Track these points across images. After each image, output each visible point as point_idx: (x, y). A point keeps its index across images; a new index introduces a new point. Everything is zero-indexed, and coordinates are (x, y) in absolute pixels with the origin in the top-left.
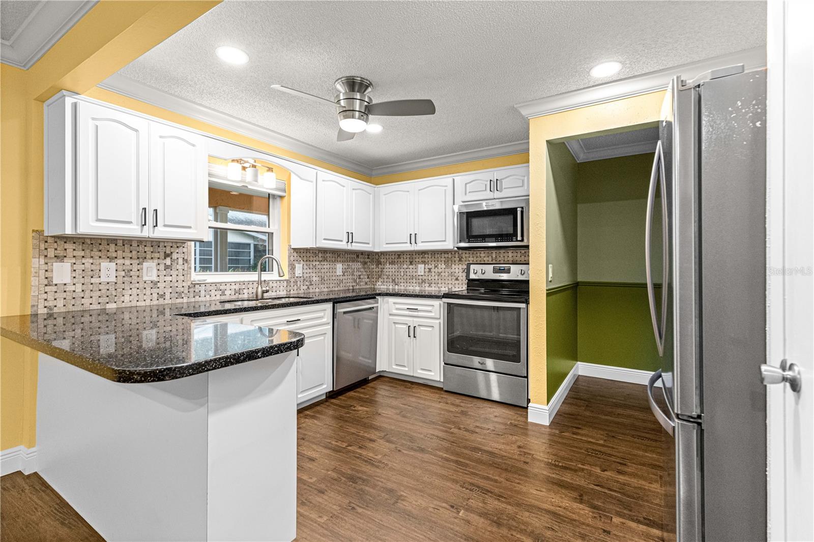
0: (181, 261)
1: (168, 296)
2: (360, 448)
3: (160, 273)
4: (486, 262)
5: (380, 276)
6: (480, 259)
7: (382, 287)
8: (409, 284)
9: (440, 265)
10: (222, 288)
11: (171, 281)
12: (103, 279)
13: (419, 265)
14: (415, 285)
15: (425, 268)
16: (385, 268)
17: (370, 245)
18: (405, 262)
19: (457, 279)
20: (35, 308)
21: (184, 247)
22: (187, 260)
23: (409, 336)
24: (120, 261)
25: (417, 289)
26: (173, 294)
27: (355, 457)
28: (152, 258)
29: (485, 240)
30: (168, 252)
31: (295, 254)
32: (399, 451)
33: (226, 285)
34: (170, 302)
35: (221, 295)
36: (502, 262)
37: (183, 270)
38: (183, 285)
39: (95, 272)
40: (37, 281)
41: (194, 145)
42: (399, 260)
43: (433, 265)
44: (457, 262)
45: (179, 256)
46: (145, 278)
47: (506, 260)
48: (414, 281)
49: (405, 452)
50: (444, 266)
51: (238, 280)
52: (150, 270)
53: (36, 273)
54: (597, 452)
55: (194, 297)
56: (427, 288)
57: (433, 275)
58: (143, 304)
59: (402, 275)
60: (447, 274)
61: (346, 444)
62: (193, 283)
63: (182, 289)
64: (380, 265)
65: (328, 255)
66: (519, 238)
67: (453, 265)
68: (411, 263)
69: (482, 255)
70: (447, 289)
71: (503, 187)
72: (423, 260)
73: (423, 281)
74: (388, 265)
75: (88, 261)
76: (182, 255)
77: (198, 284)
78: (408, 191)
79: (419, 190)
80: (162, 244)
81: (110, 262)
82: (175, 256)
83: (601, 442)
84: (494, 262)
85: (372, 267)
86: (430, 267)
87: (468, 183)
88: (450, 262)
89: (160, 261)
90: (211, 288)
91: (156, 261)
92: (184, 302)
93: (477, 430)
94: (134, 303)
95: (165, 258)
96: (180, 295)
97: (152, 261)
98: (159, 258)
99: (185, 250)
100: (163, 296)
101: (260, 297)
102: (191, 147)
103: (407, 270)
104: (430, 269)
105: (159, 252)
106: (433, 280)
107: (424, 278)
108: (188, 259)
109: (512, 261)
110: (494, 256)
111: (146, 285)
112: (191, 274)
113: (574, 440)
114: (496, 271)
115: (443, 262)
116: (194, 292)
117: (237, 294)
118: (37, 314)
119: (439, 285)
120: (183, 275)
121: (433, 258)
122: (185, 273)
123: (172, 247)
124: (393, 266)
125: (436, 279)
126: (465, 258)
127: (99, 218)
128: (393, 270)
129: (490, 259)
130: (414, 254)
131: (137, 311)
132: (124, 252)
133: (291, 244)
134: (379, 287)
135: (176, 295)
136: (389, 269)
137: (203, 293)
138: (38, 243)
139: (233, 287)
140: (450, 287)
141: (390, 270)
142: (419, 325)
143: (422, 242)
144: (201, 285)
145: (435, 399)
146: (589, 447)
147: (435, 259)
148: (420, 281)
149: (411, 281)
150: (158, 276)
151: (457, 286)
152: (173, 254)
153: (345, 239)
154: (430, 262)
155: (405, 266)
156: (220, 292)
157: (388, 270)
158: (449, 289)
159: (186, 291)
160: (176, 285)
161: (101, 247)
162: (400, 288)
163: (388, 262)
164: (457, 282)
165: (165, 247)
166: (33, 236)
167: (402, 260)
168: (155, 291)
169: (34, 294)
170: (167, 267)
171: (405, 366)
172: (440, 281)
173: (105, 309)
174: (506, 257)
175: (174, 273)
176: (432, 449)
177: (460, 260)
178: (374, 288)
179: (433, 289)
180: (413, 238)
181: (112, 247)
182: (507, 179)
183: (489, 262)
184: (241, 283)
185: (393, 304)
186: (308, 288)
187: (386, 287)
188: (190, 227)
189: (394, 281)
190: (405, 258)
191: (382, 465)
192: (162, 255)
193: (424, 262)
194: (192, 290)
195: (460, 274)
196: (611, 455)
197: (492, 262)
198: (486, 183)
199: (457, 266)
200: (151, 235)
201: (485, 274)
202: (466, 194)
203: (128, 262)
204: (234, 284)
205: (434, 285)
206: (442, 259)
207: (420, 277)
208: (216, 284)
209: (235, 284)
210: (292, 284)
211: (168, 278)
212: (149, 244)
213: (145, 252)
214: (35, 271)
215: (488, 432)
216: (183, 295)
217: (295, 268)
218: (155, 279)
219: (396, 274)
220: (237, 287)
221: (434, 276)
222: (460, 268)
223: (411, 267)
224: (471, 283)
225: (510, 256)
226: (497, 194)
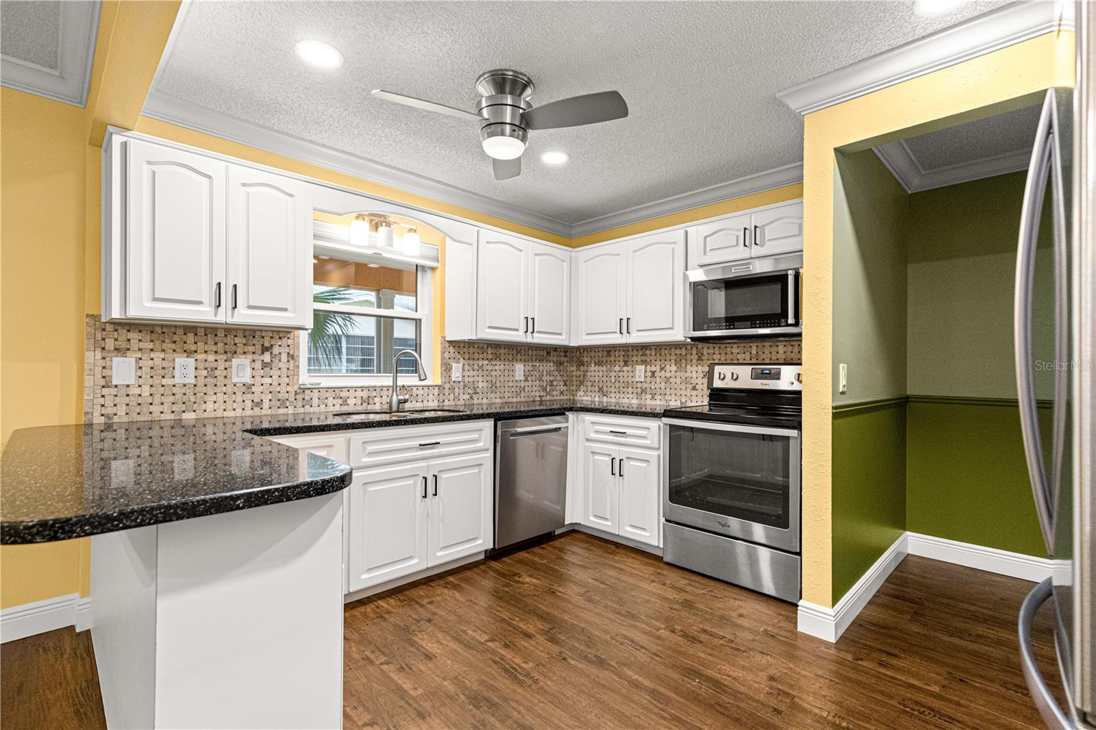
0: (284, 357)
1: (266, 404)
2: (506, 646)
3: (255, 373)
4: (741, 361)
5: (581, 383)
6: (731, 357)
7: (584, 398)
8: (622, 395)
9: (668, 366)
10: (342, 394)
11: (271, 384)
12: (178, 380)
13: (637, 366)
14: (631, 396)
15: (646, 371)
16: (589, 370)
17: (564, 337)
18: (617, 362)
19: (694, 388)
20: (90, 416)
21: (289, 338)
22: (293, 355)
23: (613, 474)
24: (201, 357)
25: (633, 402)
26: (273, 403)
27: (493, 661)
28: (245, 353)
29: (733, 325)
30: (267, 345)
31: (452, 349)
32: (564, 659)
33: (349, 391)
34: (269, 412)
35: (341, 405)
36: (767, 361)
37: (288, 369)
38: (288, 390)
39: (169, 371)
40: (92, 380)
41: (291, 195)
42: (609, 359)
43: (658, 367)
44: (694, 361)
45: (282, 350)
46: (235, 380)
47: (774, 358)
48: (630, 390)
49: (573, 662)
50: (674, 368)
51: (366, 384)
52: (242, 369)
53: (90, 370)
54: (922, 709)
55: (303, 407)
56: (649, 402)
57: (658, 382)
58: (232, 414)
59: (613, 381)
60: (679, 380)
61: (487, 637)
62: (301, 387)
63: (286, 396)
64: (582, 367)
65: (502, 351)
66: (791, 320)
67: (689, 367)
68: (626, 364)
69: (735, 350)
70: (679, 404)
71: (767, 238)
72: (643, 358)
73: (644, 391)
74: (593, 366)
75: (158, 356)
76: (287, 350)
77: (309, 389)
78: (618, 255)
79: (635, 251)
80: (258, 333)
81: (187, 357)
82: (276, 350)
83: (936, 689)
84: (754, 361)
85: (572, 369)
86: (653, 369)
87: (710, 236)
88: (684, 361)
89: (255, 357)
90: (327, 395)
91: (250, 357)
92: (289, 412)
93: (703, 637)
94: (220, 413)
95: (263, 353)
96: (283, 403)
97: (244, 356)
98: (254, 353)
99: (290, 342)
100: (259, 404)
101: (395, 408)
102: (288, 198)
103: (620, 374)
104: (653, 373)
105: (254, 345)
106: (658, 390)
107: (645, 385)
108: (295, 355)
109: (785, 359)
110: (754, 352)
111: (236, 389)
112: (298, 375)
113: (879, 677)
114: (757, 376)
115: (673, 361)
116: (304, 399)
117: (365, 404)
118: (92, 424)
119: (667, 398)
120: (288, 377)
121: (658, 355)
122: (290, 373)
123: (272, 338)
124: (601, 368)
125: (663, 388)
126: (707, 356)
127: (156, 296)
128: (601, 373)
129: (748, 357)
130: (630, 350)
131: (224, 424)
132: (206, 343)
133: (446, 335)
134: (580, 398)
135: (278, 404)
136: (595, 372)
137: (315, 401)
138: (93, 332)
139: (359, 394)
140: (683, 401)
141: (595, 374)
142: (628, 458)
143: (638, 331)
144: (314, 390)
145: (647, 576)
146: (909, 695)
147: (662, 358)
148: (639, 390)
149: (625, 390)
150: (253, 377)
151: (694, 399)
152: (274, 347)
153: (523, 328)
154: (653, 361)
155: (617, 368)
156: (340, 401)
157: (593, 374)
158: (681, 403)
159: (292, 399)
160: (278, 389)
161: (176, 338)
162: (609, 400)
163: (593, 362)
164: (694, 393)
165: (263, 337)
166: (87, 323)
167: (612, 358)
168: (248, 397)
169: (88, 398)
170: (265, 365)
171: (607, 519)
172: (668, 391)
173: (181, 420)
174: (774, 353)
175: (275, 373)
176: (617, 663)
177: (700, 359)
178: (574, 400)
179: (658, 402)
180: (625, 325)
181: (191, 338)
182: (773, 225)
183: (745, 362)
184: (371, 389)
185: (591, 425)
186: (471, 397)
187: (589, 398)
188: (286, 310)
189: (601, 389)
190: (617, 355)
191: (529, 682)
192: (259, 347)
193: (644, 362)
194: (300, 397)
195: (700, 381)
196: (953, 719)
197: (750, 362)
198: (737, 233)
199: (694, 368)
200: (230, 320)
201: (738, 380)
202: (705, 253)
203: (211, 358)
204: (360, 389)
205: (660, 397)
206: (672, 358)
207: (639, 385)
208: (334, 389)
209: (362, 390)
210: (447, 392)
211: (267, 381)
212: (240, 334)
213: (235, 344)
214: (90, 367)
215: (721, 642)
216: (288, 404)
217: (452, 368)
218: (248, 380)
219: (605, 379)
220: (365, 394)
221: (659, 384)
222: (700, 371)
223: (625, 369)
224: (717, 395)
225: (781, 352)
226: (756, 251)
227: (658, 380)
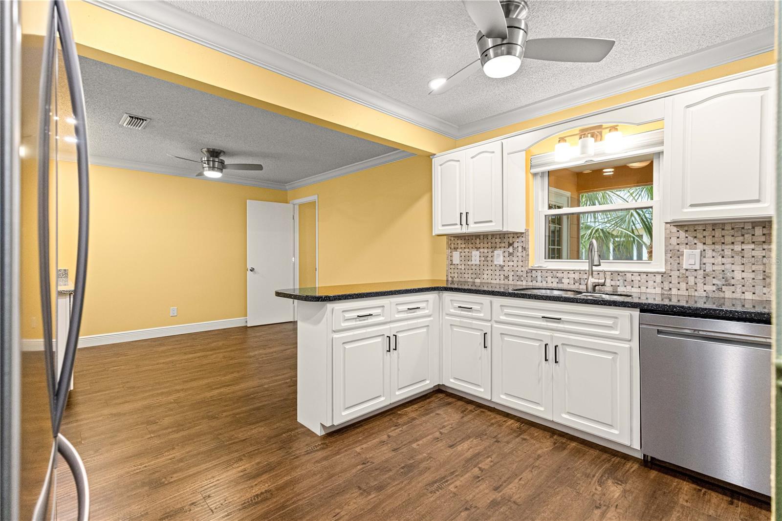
0: (520, 249)
1: (511, 278)
3: (505, 259)
10: (558, 275)
11: (513, 266)
12: (473, 262)
20: (447, 277)
21: (522, 237)
22: (525, 248)
24: (482, 250)
26: (515, 277)
28: (500, 247)
30: (511, 242)
31: (682, 234)
33: (563, 273)
34: (512, 283)
35: (557, 283)
37: (522, 257)
38: (522, 270)
39: (468, 258)
40: (448, 262)
45: (519, 244)
46: (496, 263)
51: (577, 268)
52: (499, 257)
55: (532, 281)
58: (495, 282)
62: (530, 268)
63: (521, 274)
75: (467, 250)
76: (521, 244)
77: (535, 270)
80: (506, 236)
81: (477, 251)
82: (516, 245)
89: (505, 249)
90: (547, 275)
91: (503, 249)
92: (524, 284)
94: (489, 281)
95: (509, 247)
96: (520, 278)
97: (500, 249)
98: (504, 247)
99: (523, 239)
100: (507, 277)
101: (591, 290)
102: (492, 155)
105: (504, 243)
108: (526, 247)
111: (496, 268)
112: (528, 260)
116: (532, 276)
117: (577, 284)
118: (448, 280)
120: (522, 261)
122: (524, 259)
123: (513, 237)
127: (443, 223)
131: (492, 287)
132: (484, 243)
135: (517, 278)
137: (539, 279)
138: (448, 241)
139: (572, 275)
144: (538, 271)
150: (504, 261)
152: (515, 243)
156: (557, 280)
159: (525, 276)
160: (517, 269)
161: (473, 241)
165: (509, 238)
166: (447, 237)
168: (502, 273)
170: (510, 254)
173: (475, 282)
175: (515, 259)
181: (478, 241)
184: (582, 272)
192: (507, 244)
194: (529, 275)
200: (467, 231)
203: (486, 251)
204: (573, 272)
208: (552, 271)
209: (574, 273)
210: (675, 280)
211: (511, 264)
212: (498, 237)
213: (496, 243)
216: (522, 279)
217: (682, 255)
218: (502, 263)
220: (577, 276)
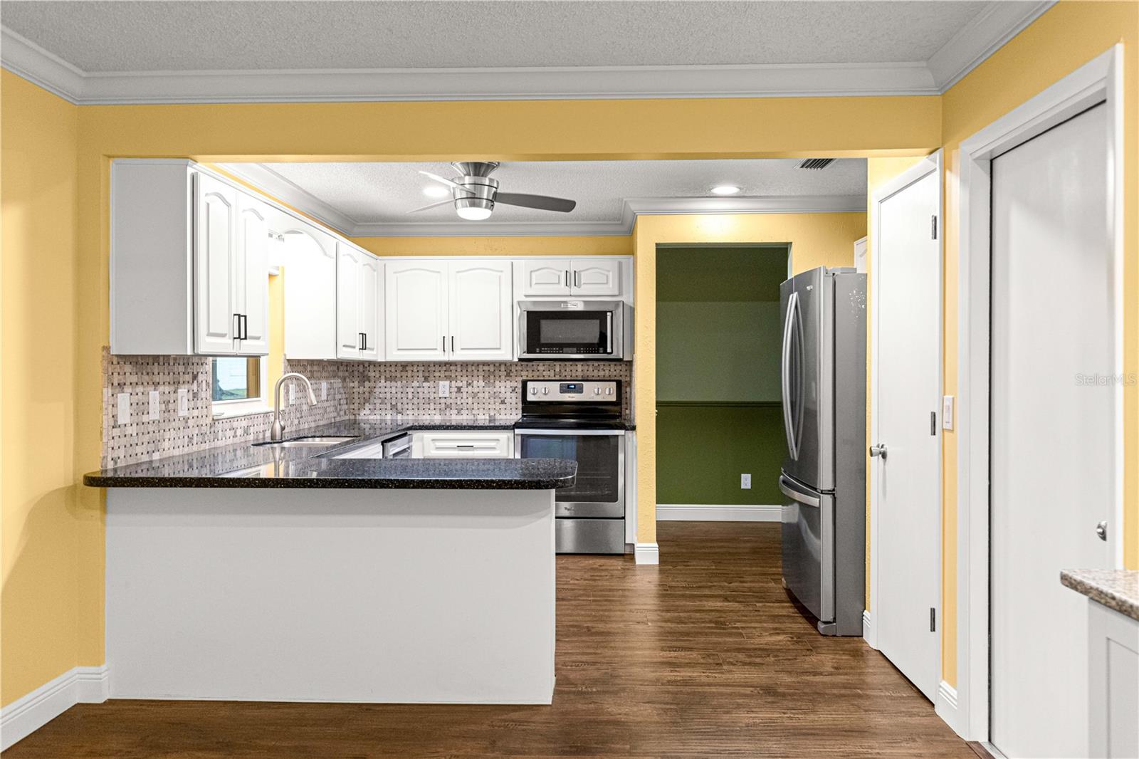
5: (366, 401)
7: (371, 417)
8: (422, 412)
9: (475, 382)
13: (440, 382)
14: (434, 412)
15: (451, 387)
16: (377, 386)
17: (375, 352)
18: (416, 378)
19: (503, 402)
29: (562, 350)
36: (568, 378)
42: (404, 374)
43: (465, 382)
44: (503, 377)
47: (574, 375)
48: (432, 406)
50: (482, 383)
56: (454, 417)
57: (465, 397)
59: (410, 397)
60: (487, 395)
64: (367, 383)
67: (497, 382)
68: (426, 379)
70: (487, 418)
71: (582, 282)
72: (447, 374)
73: (448, 406)
74: (383, 381)
78: (439, 272)
79: (458, 272)
84: (558, 377)
85: (352, 385)
86: (459, 384)
87: (535, 271)
88: (492, 377)
103: (419, 390)
104: (459, 389)
106: (464, 405)
107: (448, 401)
109: (582, 376)
110: (557, 370)
113: (688, 570)
114: (564, 390)
115: (481, 377)
119: (474, 412)
121: (464, 371)
124: (393, 384)
125: (470, 402)
126: (515, 372)
128: (394, 390)
129: (552, 373)
130: (432, 365)
134: (366, 418)
136: (385, 388)
140: (492, 414)
141: (386, 390)
143: (462, 349)
147: (468, 374)
148: (443, 406)
149: (429, 406)
151: (503, 412)
154: (459, 377)
155: (416, 384)
157: (383, 390)
158: (490, 417)
164: (503, 406)
167: (409, 374)
172: (475, 406)
174: (574, 371)
177: (508, 375)
178: (355, 420)
179: (465, 417)
180: (448, 342)
182: (586, 272)
183: (550, 378)
185: (431, 442)
189: (394, 407)
190: (415, 370)
193: (448, 378)
195: (508, 395)
197: (554, 378)
198: (559, 273)
199: (503, 384)
201: (549, 394)
202: (530, 285)
205: (467, 412)
206: (479, 373)
207: (443, 401)
219: (399, 396)
221: (465, 398)
222: (508, 386)
223: (425, 384)
224: (528, 406)
225: (580, 370)
226: (574, 291)
227: (465, 395)
